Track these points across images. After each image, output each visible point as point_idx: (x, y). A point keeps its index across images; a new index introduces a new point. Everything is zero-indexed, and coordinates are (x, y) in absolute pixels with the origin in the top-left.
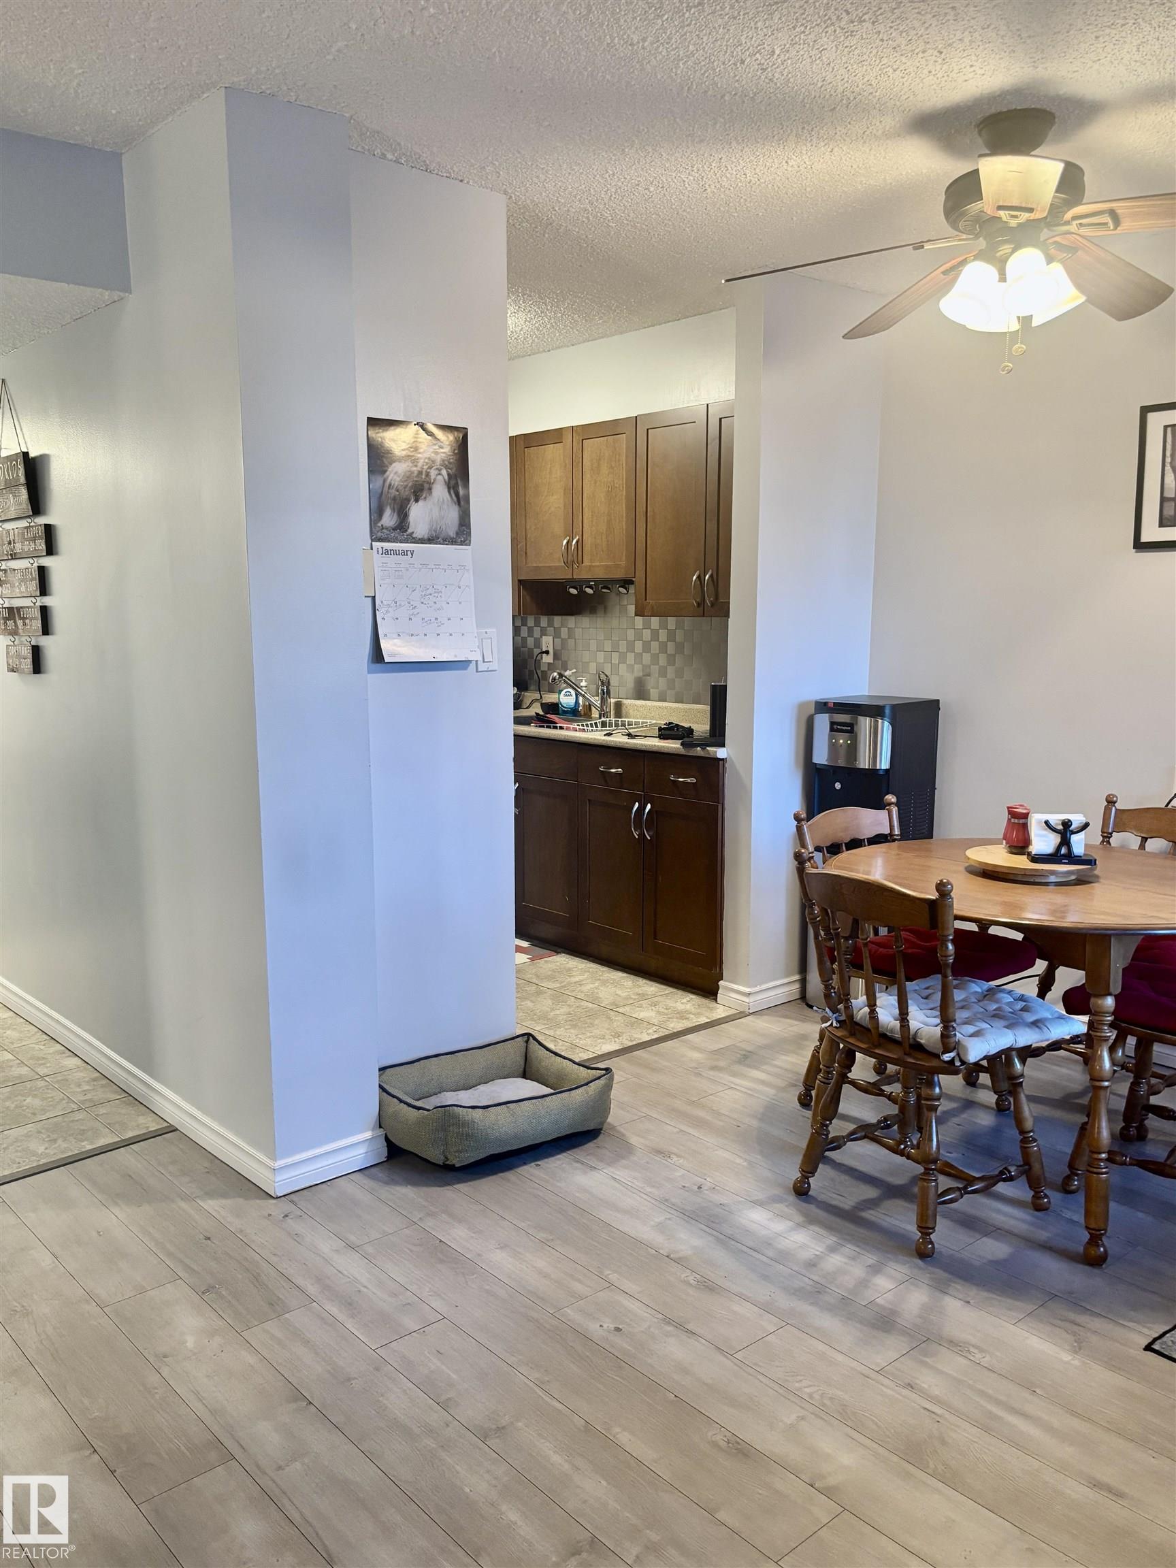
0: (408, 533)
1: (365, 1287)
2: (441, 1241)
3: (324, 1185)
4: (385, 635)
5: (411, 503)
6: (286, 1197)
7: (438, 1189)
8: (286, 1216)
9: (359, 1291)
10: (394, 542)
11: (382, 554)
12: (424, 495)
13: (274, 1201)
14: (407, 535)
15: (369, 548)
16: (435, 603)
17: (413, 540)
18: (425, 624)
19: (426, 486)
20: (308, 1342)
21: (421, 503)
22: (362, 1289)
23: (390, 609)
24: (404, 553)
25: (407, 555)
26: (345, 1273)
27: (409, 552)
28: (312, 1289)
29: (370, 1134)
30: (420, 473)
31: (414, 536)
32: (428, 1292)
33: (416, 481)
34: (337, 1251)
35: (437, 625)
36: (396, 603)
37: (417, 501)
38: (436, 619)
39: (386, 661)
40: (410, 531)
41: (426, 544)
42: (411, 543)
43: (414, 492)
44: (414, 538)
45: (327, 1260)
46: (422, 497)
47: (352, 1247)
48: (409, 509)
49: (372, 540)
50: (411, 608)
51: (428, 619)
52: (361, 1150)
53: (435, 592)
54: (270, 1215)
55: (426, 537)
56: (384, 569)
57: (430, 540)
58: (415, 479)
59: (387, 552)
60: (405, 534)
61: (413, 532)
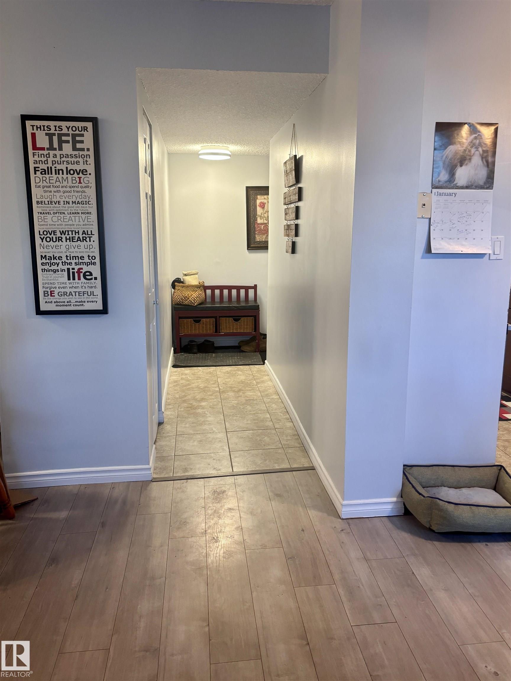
0: (454, 184)
1: (363, 585)
2: (413, 573)
3: (367, 519)
4: (434, 239)
5: (458, 167)
6: (347, 520)
7: (424, 540)
8: (342, 530)
9: (359, 587)
10: (445, 189)
11: (437, 195)
12: (466, 163)
13: (340, 520)
14: (453, 185)
15: (430, 192)
16: (466, 221)
17: (457, 188)
18: (459, 233)
19: (468, 157)
20: (322, 607)
21: (463, 167)
22: (361, 586)
23: (439, 225)
24: (450, 195)
25: (452, 196)
26: (357, 573)
27: (453, 194)
28: (337, 577)
29: (396, 500)
30: (465, 150)
31: (458, 185)
32: (394, 602)
33: (463, 155)
34: (358, 559)
35: (466, 233)
36: (443, 221)
37: (461, 166)
38: (466, 230)
39: (432, 253)
40: (455, 182)
41: (465, 189)
42: (456, 189)
43: (460, 161)
44: (457, 186)
45: (351, 562)
46: (465, 164)
47: (366, 559)
48: (456, 171)
49: (433, 188)
50: (451, 224)
51: (462, 230)
52: (390, 507)
53: (467, 216)
54: (335, 527)
55: (465, 185)
56: (437, 203)
57: (467, 187)
58: (461, 154)
59: (440, 194)
60: (452, 184)
61: (457, 183)
